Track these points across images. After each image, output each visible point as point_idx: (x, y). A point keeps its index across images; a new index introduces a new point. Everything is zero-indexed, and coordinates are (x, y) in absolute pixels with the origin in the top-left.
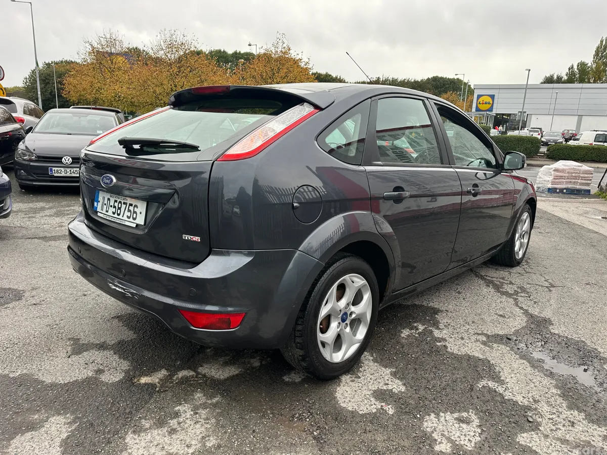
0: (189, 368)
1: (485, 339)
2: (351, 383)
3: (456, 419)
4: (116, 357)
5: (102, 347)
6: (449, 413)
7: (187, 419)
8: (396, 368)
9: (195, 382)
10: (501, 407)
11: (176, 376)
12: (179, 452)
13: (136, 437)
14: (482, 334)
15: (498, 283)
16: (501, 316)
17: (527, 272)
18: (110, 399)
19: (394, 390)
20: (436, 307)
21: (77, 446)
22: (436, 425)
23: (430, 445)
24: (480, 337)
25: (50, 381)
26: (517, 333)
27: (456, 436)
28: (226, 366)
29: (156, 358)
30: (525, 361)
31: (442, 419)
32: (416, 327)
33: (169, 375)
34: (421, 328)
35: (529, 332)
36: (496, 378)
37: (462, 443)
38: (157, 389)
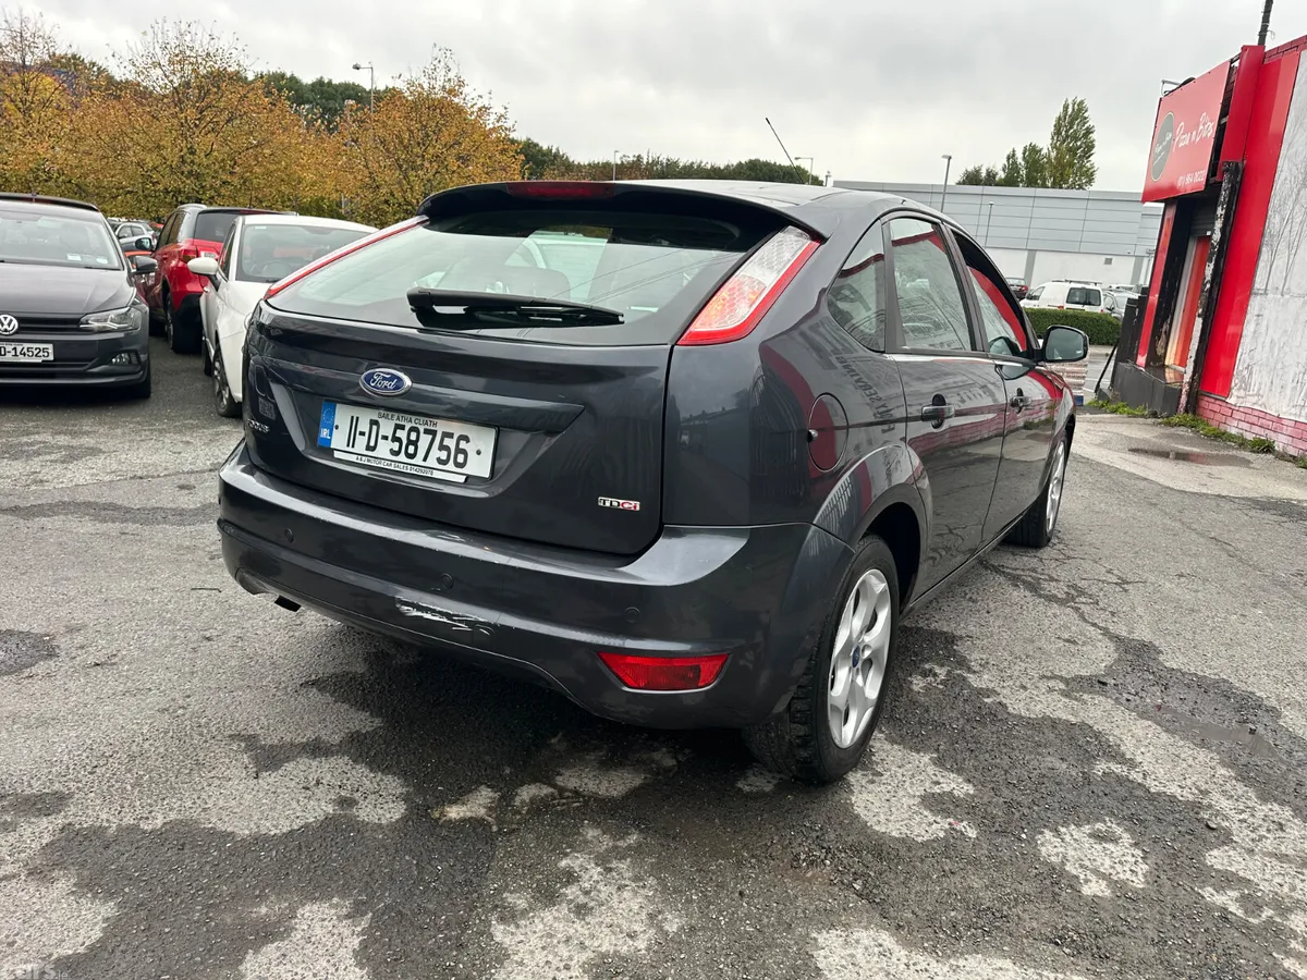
0: (535, 780)
1: (1062, 686)
2: (870, 787)
3: (1091, 835)
4: (361, 769)
5: (316, 749)
6: (1073, 827)
7: (598, 882)
8: (937, 750)
9: (565, 807)
10: (1151, 808)
11: (518, 799)
12: (619, 948)
13: (512, 928)
14: (1054, 677)
15: (1029, 579)
16: (1068, 641)
17: (1069, 558)
18: (407, 858)
19: (955, 792)
20: (945, 630)
21: (396, 960)
22: (1062, 850)
23: (1071, 887)
24: (1052, 683)
25: (247, 832)
26: (1110, 670)
27: (1106, 866)
28: (607, 770)
29: (451, 763)
30: (1150, 723)
31: (1068, 838)
32: (930, 671)
33: (502, 797)
34: (942, 672)
35: (1129, 669)
36: (1116, 755)
37: (1121, 876)
38: (495, 829)
